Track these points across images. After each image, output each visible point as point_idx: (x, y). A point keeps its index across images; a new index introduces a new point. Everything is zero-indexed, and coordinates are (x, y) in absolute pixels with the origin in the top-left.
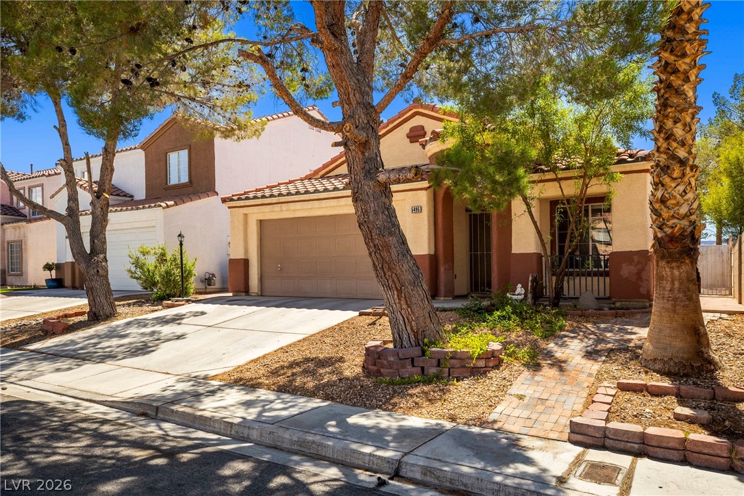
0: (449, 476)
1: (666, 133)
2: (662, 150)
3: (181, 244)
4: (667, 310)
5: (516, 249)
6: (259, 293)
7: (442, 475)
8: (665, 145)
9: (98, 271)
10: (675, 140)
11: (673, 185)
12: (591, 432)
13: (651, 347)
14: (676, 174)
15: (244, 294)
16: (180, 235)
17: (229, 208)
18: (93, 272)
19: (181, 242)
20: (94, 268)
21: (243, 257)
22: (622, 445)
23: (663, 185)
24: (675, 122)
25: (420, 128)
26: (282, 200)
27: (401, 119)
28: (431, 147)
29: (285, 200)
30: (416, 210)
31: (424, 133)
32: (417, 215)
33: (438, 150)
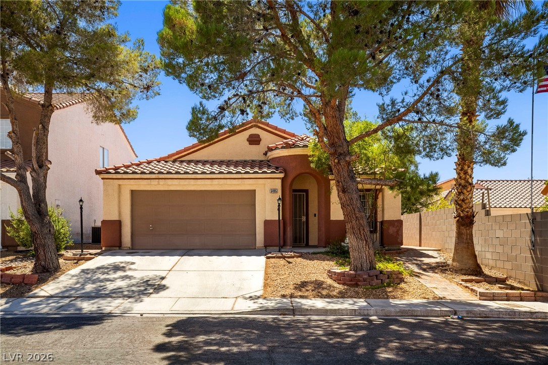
0: (478, 312)
1: (464, 171)
2: (462, 178)
3: (81, 208)
4: (465, 248)
5: (333, 218)
6: (131, 247)
7: (475, 312)
8: (464, 176)
9: (50, 230)
10: (468, 175)
11: (468, 194)
12: (489, 295)
13: (458, 264)
14: (469, 189)
15: (118, 248)
16: (81, 201)
17: (102, 179)
18: (46, 231)
19: (81, 206)
20: (47, 228)
21: (118, 219)
22: (501, 298)
23: (463, 194)
24: (468, 167)
25: (258, 136)
26: (160, 177)
27: (243, 128)
28: (281, 152)
29: (164, 177)
30: (274, 191)
31: (261, 140)
32: (274, 194)
33: (287, 154)
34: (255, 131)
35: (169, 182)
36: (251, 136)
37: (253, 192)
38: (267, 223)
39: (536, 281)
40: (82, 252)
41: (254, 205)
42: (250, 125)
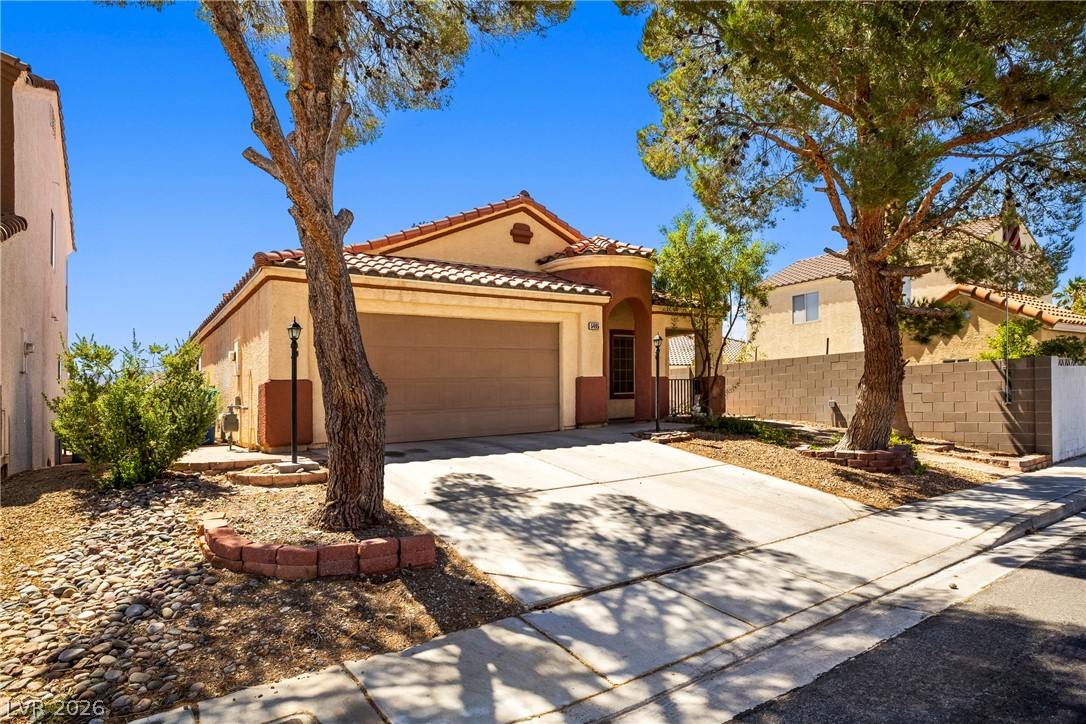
21: (306, 378)
25: (526, 228)
26: (408, 285)
27: (507, 210)
28: (596, 259)
29: (414, 286)
30: (593, 326)
31: (531, 235)
32: (594, 332)
33: (606, 264)
34: (522, 218)
35: (422, 297)
36: (517, 226)
37: (556, 327)
38: (580, 382)
39: (1013, 442)
40: (295, 461)
41: (556, 351)
42: (517, 207)
